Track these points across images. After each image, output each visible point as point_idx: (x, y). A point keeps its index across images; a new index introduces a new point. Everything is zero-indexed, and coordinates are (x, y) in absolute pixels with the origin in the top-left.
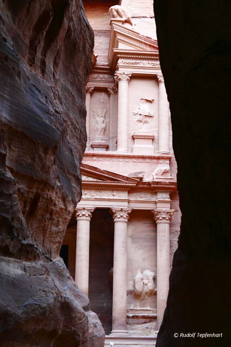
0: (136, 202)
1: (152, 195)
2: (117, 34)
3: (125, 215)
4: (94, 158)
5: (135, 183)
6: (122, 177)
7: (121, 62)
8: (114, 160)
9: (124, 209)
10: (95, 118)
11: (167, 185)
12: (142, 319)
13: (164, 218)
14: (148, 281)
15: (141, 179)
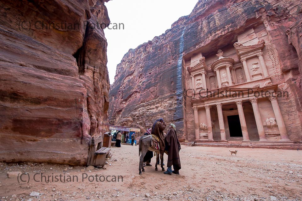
2: (238, 50)
3: (255, 100)
4: (239, 86)
5: (257, 89)
7: (242, 56)
8: (247, 85)
12: (273, 135)
13: (273, 98)
14: (272, 121)
15: (259, 87)
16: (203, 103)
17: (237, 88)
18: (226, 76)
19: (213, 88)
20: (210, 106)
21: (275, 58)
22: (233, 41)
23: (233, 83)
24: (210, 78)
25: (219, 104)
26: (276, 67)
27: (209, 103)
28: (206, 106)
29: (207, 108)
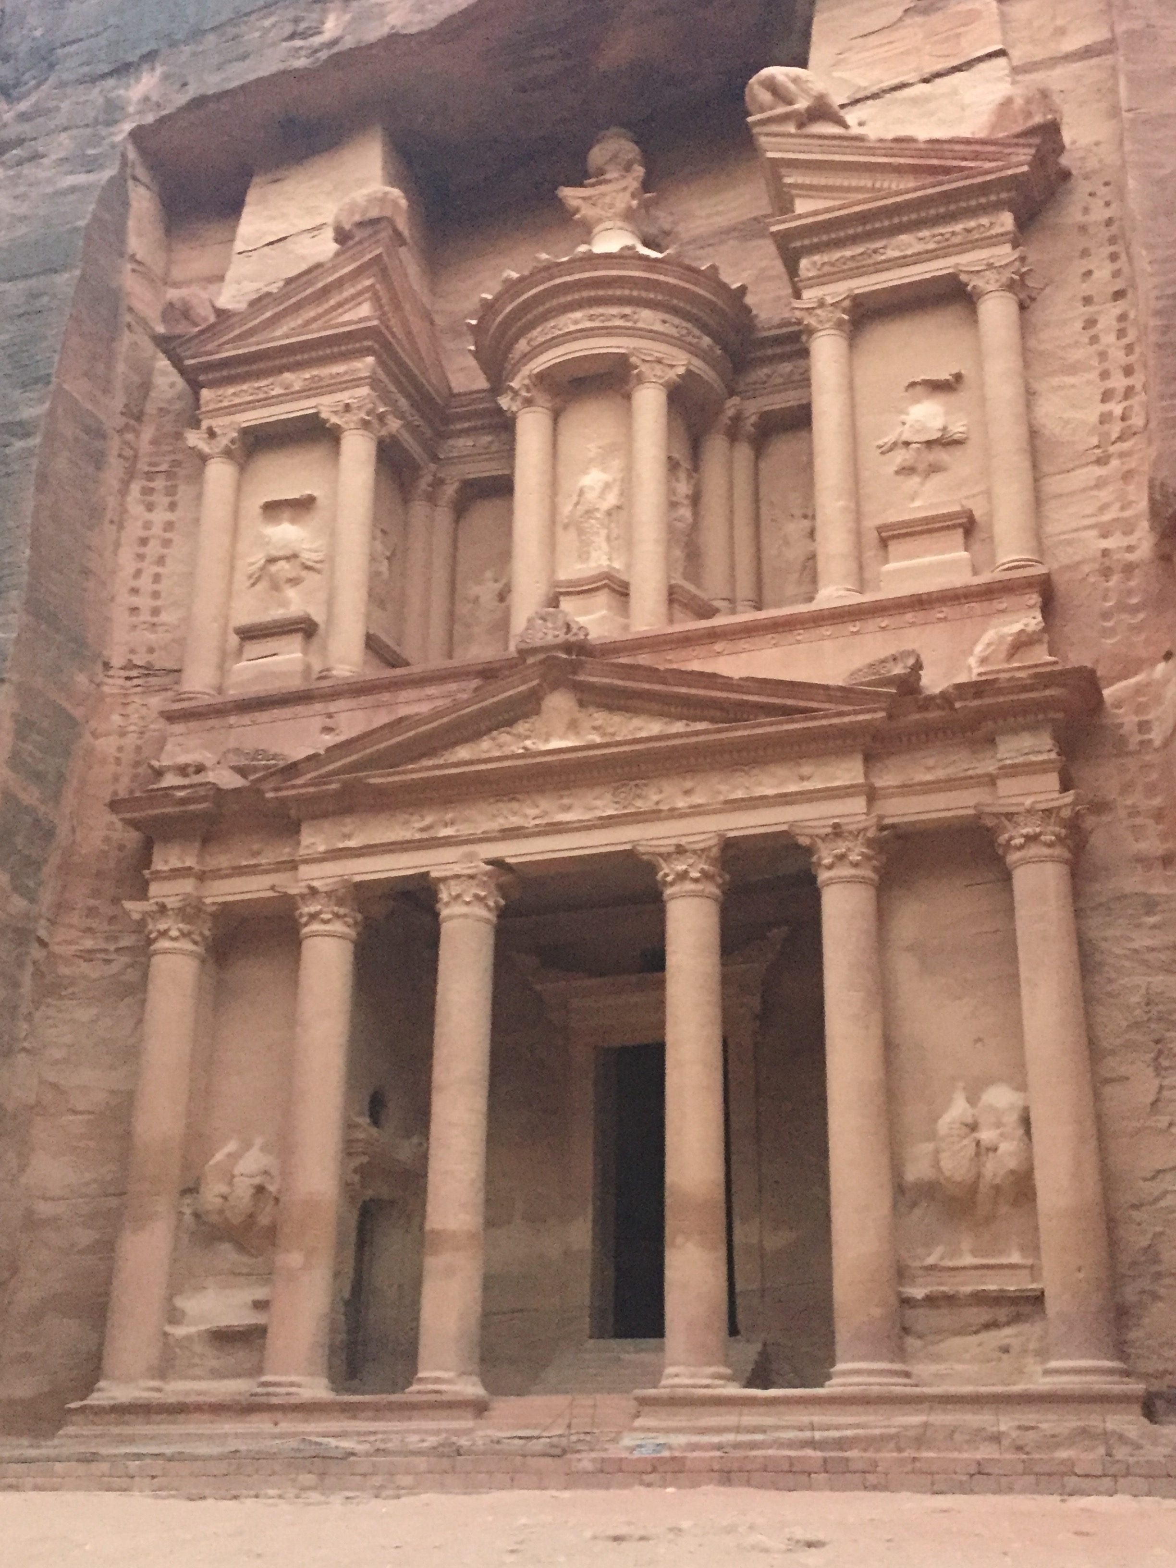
0: (907, 789)
1: (974, 752)
2: (783, 171)
3: (856, 850)
4: (718, 647)
5: (882, 709)
6: (821, 692)
7: (809, 266)
8: (799, 638)
9: (852, 827)
10: (780, 529)
11: (1025, 688)
12: (972, 1311)
13: (1031, 839)
14: (998, 1131)
15: (910, 683)
16: (284, 852)
20: (359, 886)
21: (1128, 348)
23: (673, 596)
24: (459, 507)
25: (457, 869)
26: (1122, 455)
27: (352, 843)
28: (313, 891)
29: (313, 917)
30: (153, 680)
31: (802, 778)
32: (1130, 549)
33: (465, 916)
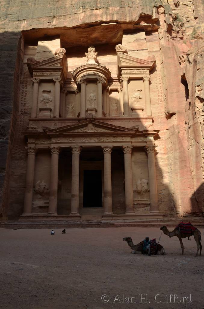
0: (136, 142)
1: (144, 138)
3: (130, 149)
5: (134, 132)
6: (127, 129)
7: (123, 72)
8: (123, 121)
9: (129, 146)
10: (112, 105)
11: (152, 132)
12: (142, 205)
14: (144, 185)
15: (138, 129)
17: (109, 123)
18: (94, 98)
19: (70, 116)
20: (60, 148)
21: (162, 90)
22: (114, 40)
23: (103, 113)
24: (67, 95)
25: (76, 147)
26: (161, 104)
27: (60, 142)
28: (54, 148)
29: (54, 151)
30: (25, 114)
31: (123, 139)
32: (162, 116)
33: (77, 153)
